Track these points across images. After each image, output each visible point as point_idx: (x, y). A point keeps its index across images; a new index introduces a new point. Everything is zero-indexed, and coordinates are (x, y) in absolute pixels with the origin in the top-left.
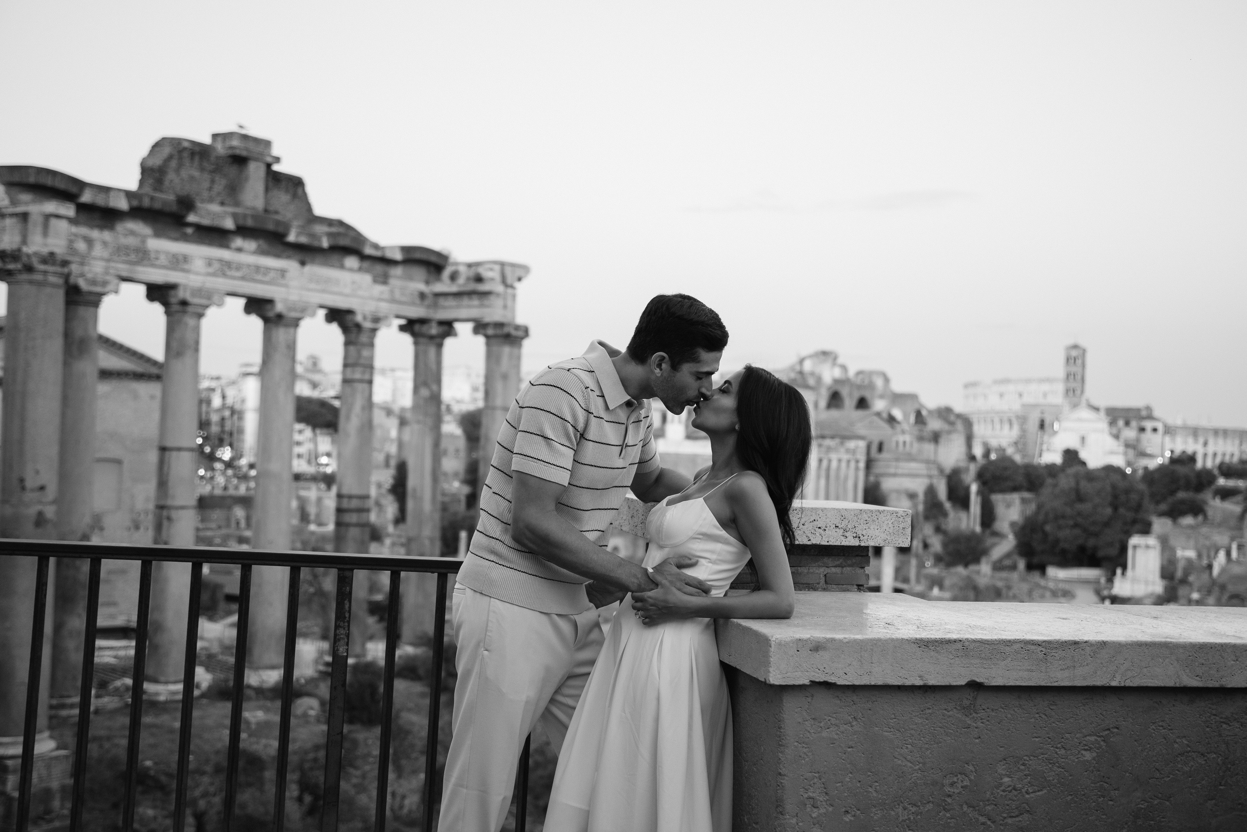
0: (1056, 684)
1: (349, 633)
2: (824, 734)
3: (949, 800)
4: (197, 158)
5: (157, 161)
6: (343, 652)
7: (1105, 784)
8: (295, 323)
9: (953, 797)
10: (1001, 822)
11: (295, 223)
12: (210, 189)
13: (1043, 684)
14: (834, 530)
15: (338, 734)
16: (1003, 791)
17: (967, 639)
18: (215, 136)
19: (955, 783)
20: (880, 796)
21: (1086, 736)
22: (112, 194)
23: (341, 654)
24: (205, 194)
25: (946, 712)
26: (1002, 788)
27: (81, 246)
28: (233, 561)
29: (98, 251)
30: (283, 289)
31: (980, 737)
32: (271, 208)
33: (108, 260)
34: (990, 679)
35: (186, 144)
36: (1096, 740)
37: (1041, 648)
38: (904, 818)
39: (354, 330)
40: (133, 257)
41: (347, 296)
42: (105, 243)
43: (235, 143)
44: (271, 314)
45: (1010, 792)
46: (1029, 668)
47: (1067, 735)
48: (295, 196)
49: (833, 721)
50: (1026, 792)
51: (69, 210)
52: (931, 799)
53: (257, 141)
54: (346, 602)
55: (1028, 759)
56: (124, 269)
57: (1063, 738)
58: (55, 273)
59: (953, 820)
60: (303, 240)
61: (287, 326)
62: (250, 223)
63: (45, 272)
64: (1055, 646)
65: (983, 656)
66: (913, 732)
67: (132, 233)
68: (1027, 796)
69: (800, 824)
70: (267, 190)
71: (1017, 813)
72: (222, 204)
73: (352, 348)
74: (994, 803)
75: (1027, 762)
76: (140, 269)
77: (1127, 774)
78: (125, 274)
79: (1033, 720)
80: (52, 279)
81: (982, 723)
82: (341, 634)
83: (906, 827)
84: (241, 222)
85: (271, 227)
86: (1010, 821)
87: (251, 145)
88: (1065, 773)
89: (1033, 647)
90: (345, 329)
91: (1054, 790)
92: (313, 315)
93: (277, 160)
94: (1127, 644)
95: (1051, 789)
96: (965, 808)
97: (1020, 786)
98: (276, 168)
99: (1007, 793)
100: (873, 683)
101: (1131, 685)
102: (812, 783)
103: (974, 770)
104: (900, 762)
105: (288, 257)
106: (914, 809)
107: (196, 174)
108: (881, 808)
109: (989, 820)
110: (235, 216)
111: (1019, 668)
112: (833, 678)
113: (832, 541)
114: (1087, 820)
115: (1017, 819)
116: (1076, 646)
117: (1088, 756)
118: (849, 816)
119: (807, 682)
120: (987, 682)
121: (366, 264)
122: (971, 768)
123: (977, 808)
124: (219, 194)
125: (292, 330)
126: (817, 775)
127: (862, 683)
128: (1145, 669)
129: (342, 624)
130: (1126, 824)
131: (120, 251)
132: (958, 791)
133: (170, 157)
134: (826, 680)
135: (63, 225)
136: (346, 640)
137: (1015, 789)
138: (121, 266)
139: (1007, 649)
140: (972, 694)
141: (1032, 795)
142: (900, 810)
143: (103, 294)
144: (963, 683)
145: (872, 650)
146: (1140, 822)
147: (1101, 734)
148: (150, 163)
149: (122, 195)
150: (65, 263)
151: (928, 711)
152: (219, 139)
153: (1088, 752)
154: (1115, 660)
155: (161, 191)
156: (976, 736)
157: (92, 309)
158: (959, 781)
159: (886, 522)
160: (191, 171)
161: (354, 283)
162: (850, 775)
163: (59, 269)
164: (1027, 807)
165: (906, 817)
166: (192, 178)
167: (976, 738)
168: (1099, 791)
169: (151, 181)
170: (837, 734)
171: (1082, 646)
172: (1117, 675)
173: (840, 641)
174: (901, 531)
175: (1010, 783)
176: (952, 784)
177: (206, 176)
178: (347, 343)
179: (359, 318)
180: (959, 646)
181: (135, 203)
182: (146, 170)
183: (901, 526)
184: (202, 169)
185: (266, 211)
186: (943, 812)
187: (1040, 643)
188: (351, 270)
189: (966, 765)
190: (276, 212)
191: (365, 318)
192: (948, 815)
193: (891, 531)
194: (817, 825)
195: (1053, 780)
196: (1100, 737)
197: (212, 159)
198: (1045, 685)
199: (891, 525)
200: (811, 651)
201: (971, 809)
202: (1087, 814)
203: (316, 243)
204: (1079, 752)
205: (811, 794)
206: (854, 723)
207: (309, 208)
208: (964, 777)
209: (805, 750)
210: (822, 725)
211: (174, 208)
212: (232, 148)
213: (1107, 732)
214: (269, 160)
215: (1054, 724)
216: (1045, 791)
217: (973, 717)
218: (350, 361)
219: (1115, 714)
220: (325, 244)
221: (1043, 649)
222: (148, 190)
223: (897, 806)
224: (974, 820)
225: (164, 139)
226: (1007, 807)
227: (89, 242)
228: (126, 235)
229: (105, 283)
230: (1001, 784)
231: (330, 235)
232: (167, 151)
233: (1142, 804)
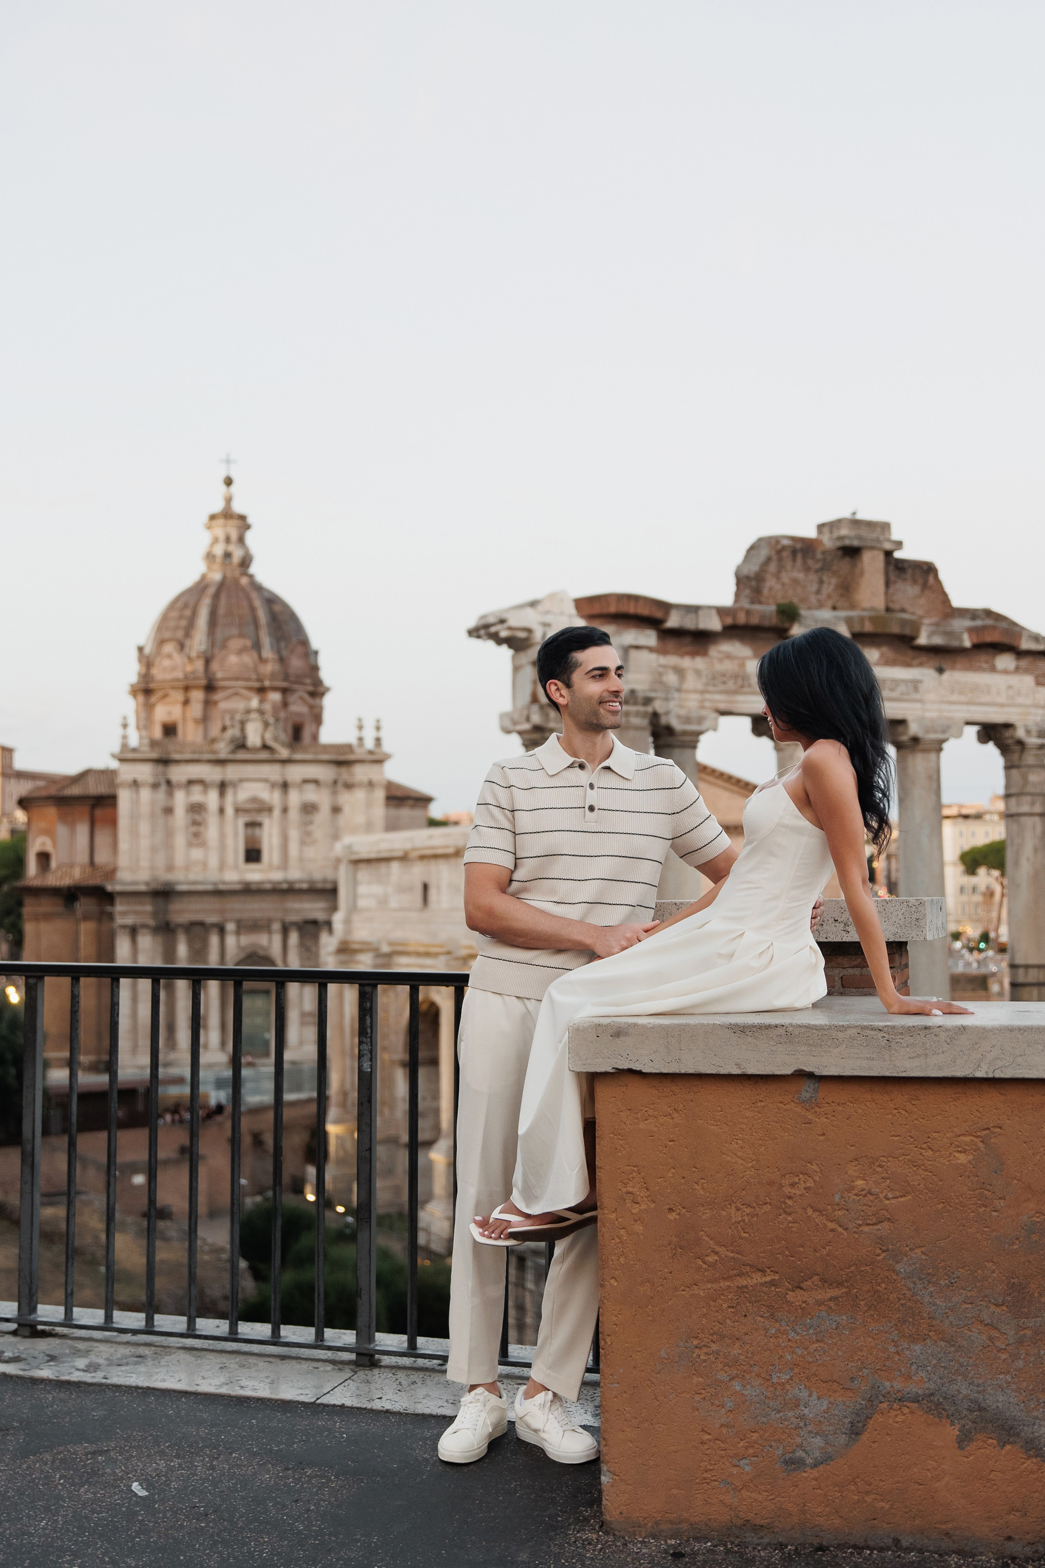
0: (904, 1075)
1: (371, 1049)
2: (642, 1126)
3: (790, 1202)
4: (799, 557)
5: (753, 568)
6: (367, 1069)
7: (986, 1192)
8: (937, 747)
9: (794, 1199)
10: (855, 1229)
11: (926, 621)
12: (818, 592)
13: (887, 1074)
14: (833, 925)
15: (366, 1150)
16: (856, 1195)
17: (791, 1025)
18: (821, 527)
19: (796, 1184)
20: (708, 1194)
21: (959, 1136)
22: (701, 612)
23: (365, 1070)
24: (813, 599)
25: (783, 1106)
26: (854, 1192)
27: (671, 678)
28: (265, 979)
29: (691, 682)
30: (918, 705)
31: (824, 1134)
32: (896, 606)
33: (703, 692)
34: (820, 1068)
35: (785, 542)
36: (972, 1141)
37: (882, 1034)
38: (737, 1220)
39: (1017, 748)
40: (731, 685)
41: (1002, 705)
42: (698, 673)
43: (844, 532)
44: (904, 738)
45: (865, 1196)
46: (868, 1056)
47: (934, 1134)
48: (925, 586)
49: (651, 1112)
50: (885, 1197)
51: (649, 638)
52: (768, 1200)
53: (871, 525)
54: (368, 1018)
55: (886, 1160)
56: (721, 701)
57: (929, 1137)
58: (637, 714)
59: (795, 1225)
60: (938, 640)
61: (926, 751)
62: (868, 627)
63: (627, 714)
64: (900, 1031)
65: (811, 1042)
66: (743, 1126)
67: (729, 656)
68: (887, 1202)
69: (620, 1220)
70: (888, 584)
71: (874, 1221)
72: (834, 608)
73: (1014, 772)
74: (846, 1207)
75: (884, 1164)
76: (740, 698)
77: (1015, 1181)
78: (722, 706)
79: (890, 1116)
80: (636, 721)
81: (827, 1118)
82: (365, 1050)
83: (740, 1228)
84: (857, 628)
85: (895, 629)
86: (866, 1229)
87: (864, 532)
88: (934, 1177)
89: (872, 1033)
90: (1004, 749)
91: (921, 1196)
92: (959, 735)
93: (899, 544)
94: (993, 1029)
95: (917, 1196)
96: (810, 1212)
97: (877, 1190)
98: (897, 555)
99: (861, 1197)
100: (683, 1071)
101: (1003, 1076)
102: (630, 1176)
103: (818, 1170)
104: (729, 1158)
105: (921, 665)
106: (748, 1210)
107: (800, 576)
108: (710, 1207)
109: (840, 1226)
110: (849, 621)
111: (856, 1056)
112: (637, 1066)
113: (832, 937)
114: (964, 1232)
115: (876, 1227)
116: (927, 1031)
117: (962, 1158)
118: (674, 1214)
119: (609, 1069)
120: (818, 1072)
121: (1024, 663)
122: (815, 1167)
123: (824, 1213)
124: (829, 596)
125: (933, 756)
126: (636, 1169)
127: (671, 1071)
128: (1020, 1059)
129: (364, 1040)
130: (1017, 1239)
131: (717, 679)
132: (800, 1193)
133: (769, 560)
134: (630, 1067)
135: (645, 655)
136: (369, 1056)
137: (870, 1193)
138: (718, 697)
139: (841, 1035)
140: (812, 1086)
141: (893, 1201)
142: (733, 1210)
143: (699, 733)
144: (789, 1072)
145: (680, 1035)
146: (1035, 1238)
147: (979, 1134)
148: (745, 571)
149: (714, 613)
150: (648, 701)
151: (759, 1104)
152: (826, 530)
153: (964, 1154)
154: (979, 1047)
155: (760, 603)
156: (819, 1133)
157: (688, 751)
158: (802, 1182)
159: (896, 913)
160: (794, 573)
161: (1010, 687)
162: (673, 1171)
163: (641, 709)
164: (886, 1214)
165: (740, 1219)
166: (795, 581)
167: (820, 1135)
168: (979, 1200)
169: (747, 592)
170: (656, 1126)
171: (934, 1031)
172: (982, 1064)
173: (644, 1026)
174: (914, 922)
175: (864, 1187)
176: (793, 1185)
177: (813, 577)
178: (1008, 768)
179: (1020, 733)
180: (781, 1031)
181: (729, 621)
182: (742, 580)
183: (914, 917)
184: (807, 569)
185: (888, 609)
186: (784, 1215)
187: (881, 1028)
188: (1006, 672)
189: (808, 1165)
190: (903, 610)
191: (1028, 732)
192: (790, 1218)
193: (902, 923)
194: (638, 1222)
195: (919, 1185)
196: (977, 1137)
197: (819, 556)
198: (890, 1075)
199: (901, 917)
200: (612, 1036)
201: (818, 1213)
202: (964, 1226)
203: (955, 643)
204: (951, 1154)
205: (630, 1189)
206: (675, 1115)
207: (945, 598)
208: (806, 1177)
209: (621, 1142)
210: (639, 1115)
211: (774, 621)
212: (840, 538)
213: (986, 1132)
214: (888, 546)
215: (917, 1122)
216: (910, 1197)
217: (816, 1112)
218: (1013, 790)
219: (995, 1111)
220: (967, 644)
221: (885, 1035)
222: (745, 604)
223: (729, 1206)
224: (821, 1226)
225: (760, 540)
226: (862, 1213)
227: (680, 672)
228: (721, 660)
229: (701, 720)
230: (853, 1188)
231: (971, 630)
232: (764, 553)
233: (1037, 1217)
